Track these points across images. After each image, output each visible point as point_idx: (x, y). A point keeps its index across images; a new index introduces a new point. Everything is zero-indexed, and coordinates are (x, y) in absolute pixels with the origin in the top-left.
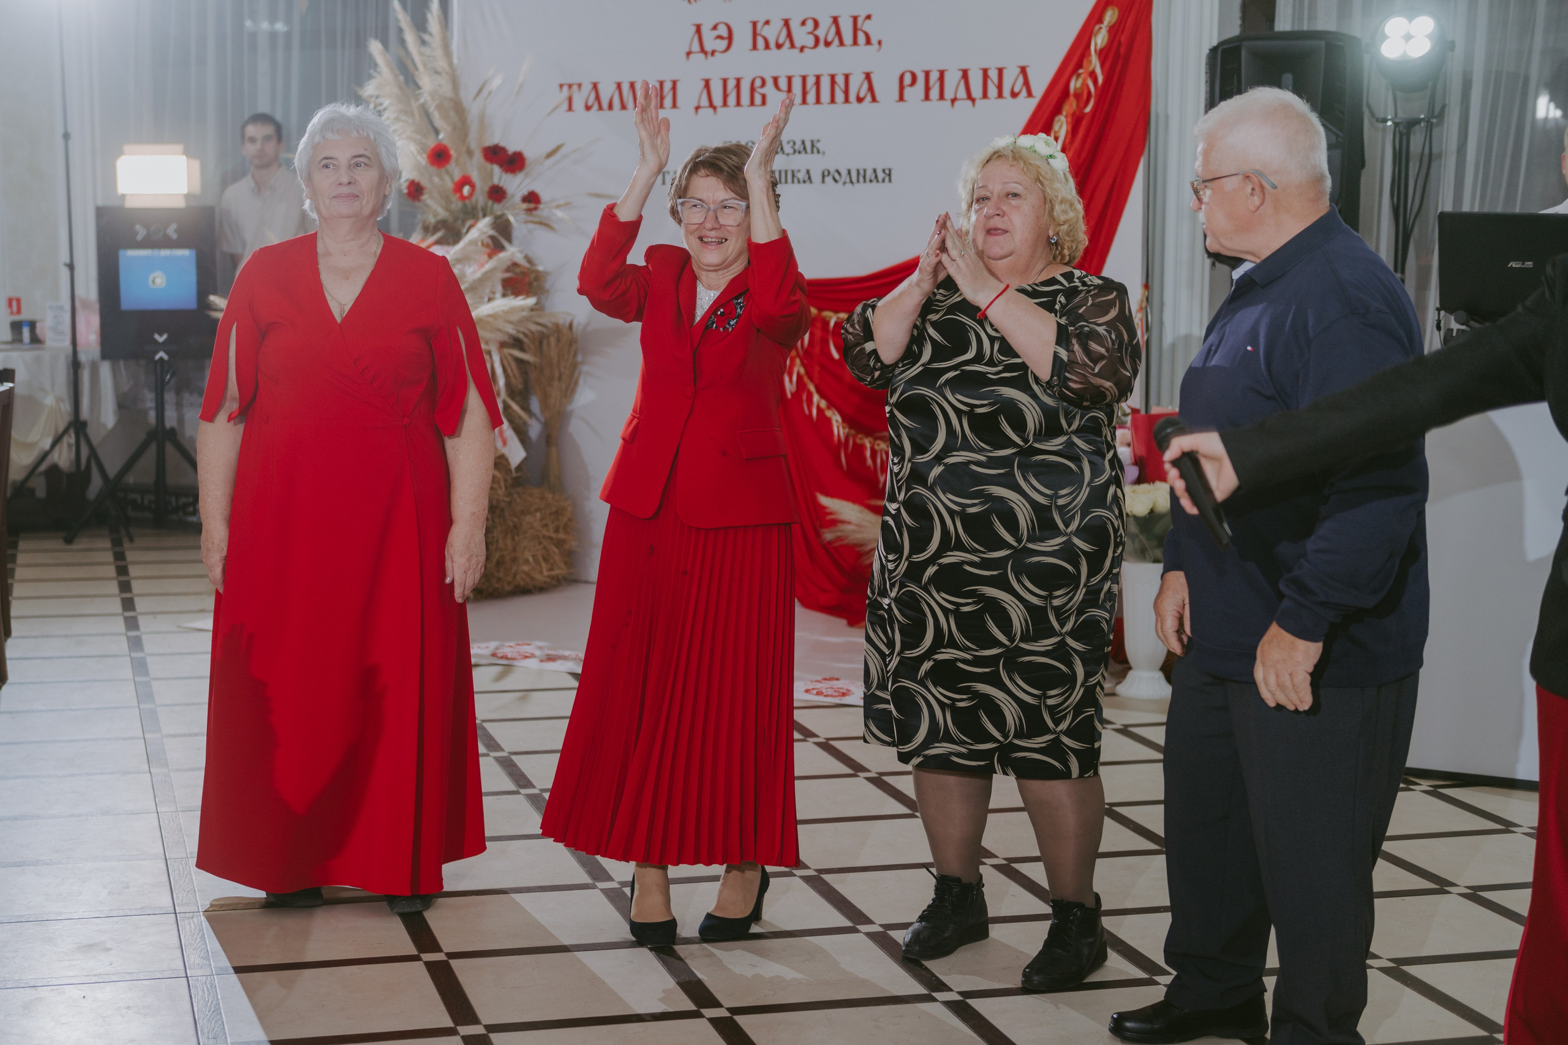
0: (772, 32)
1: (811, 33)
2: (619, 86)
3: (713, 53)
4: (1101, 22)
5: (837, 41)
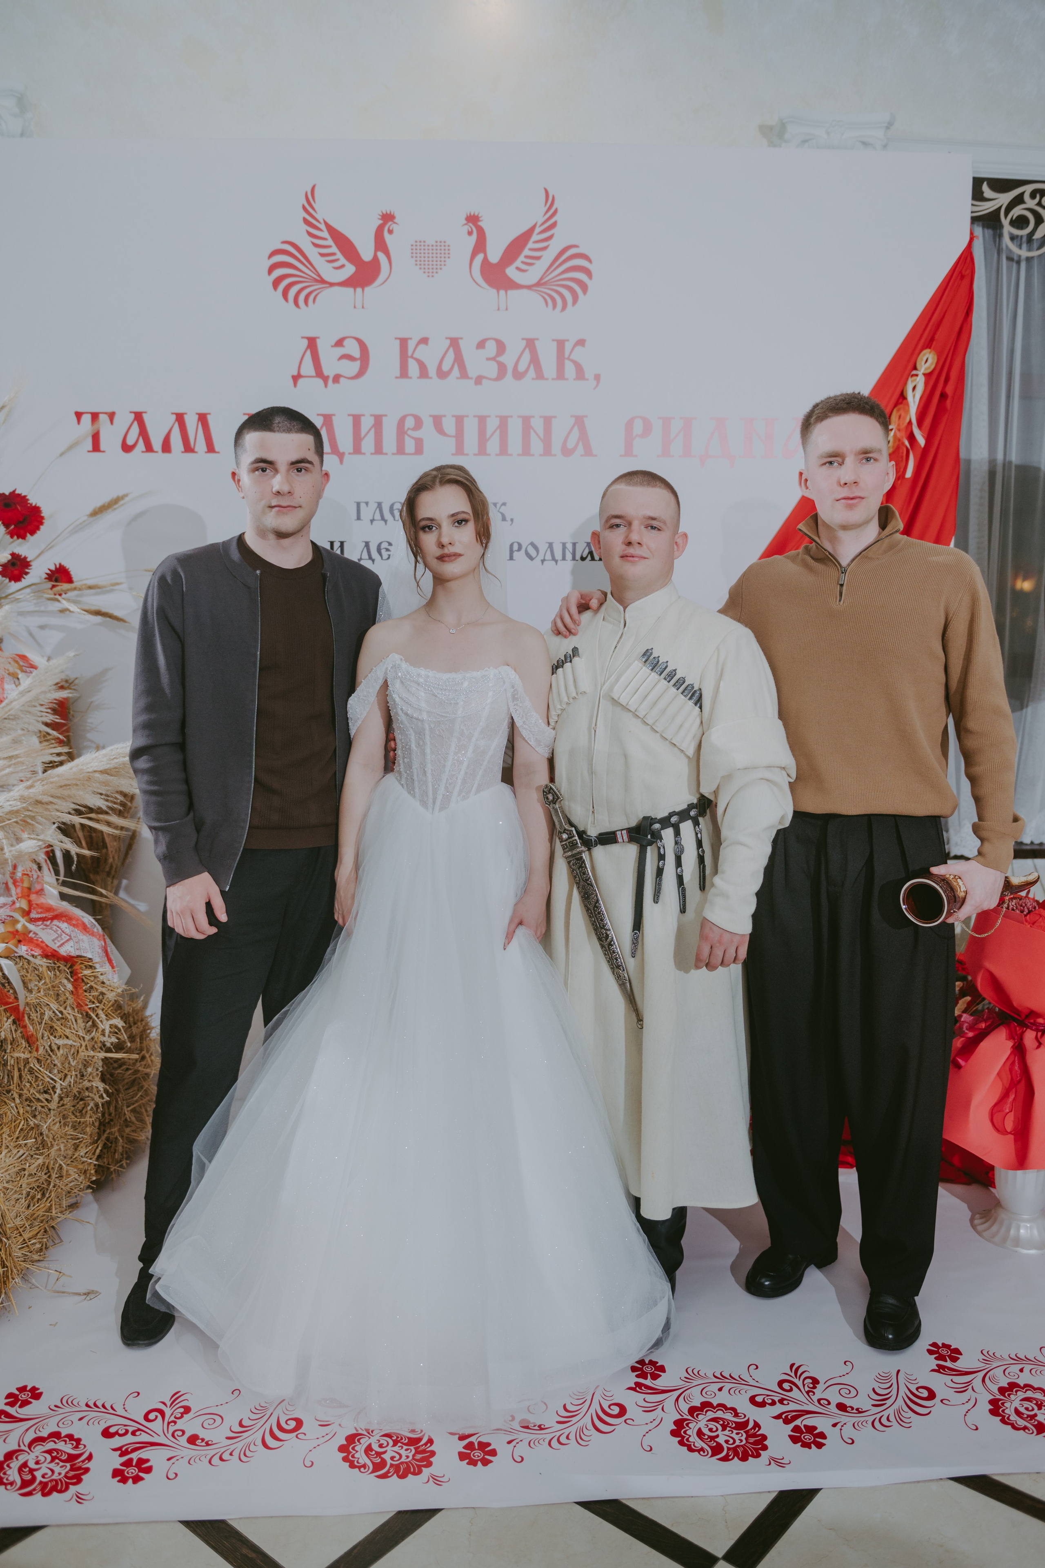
0: (430, 355)
1: (493, 359)
2: (180, 418)
3: (337, 379)
4: (915, 368)
5: (532, 373)
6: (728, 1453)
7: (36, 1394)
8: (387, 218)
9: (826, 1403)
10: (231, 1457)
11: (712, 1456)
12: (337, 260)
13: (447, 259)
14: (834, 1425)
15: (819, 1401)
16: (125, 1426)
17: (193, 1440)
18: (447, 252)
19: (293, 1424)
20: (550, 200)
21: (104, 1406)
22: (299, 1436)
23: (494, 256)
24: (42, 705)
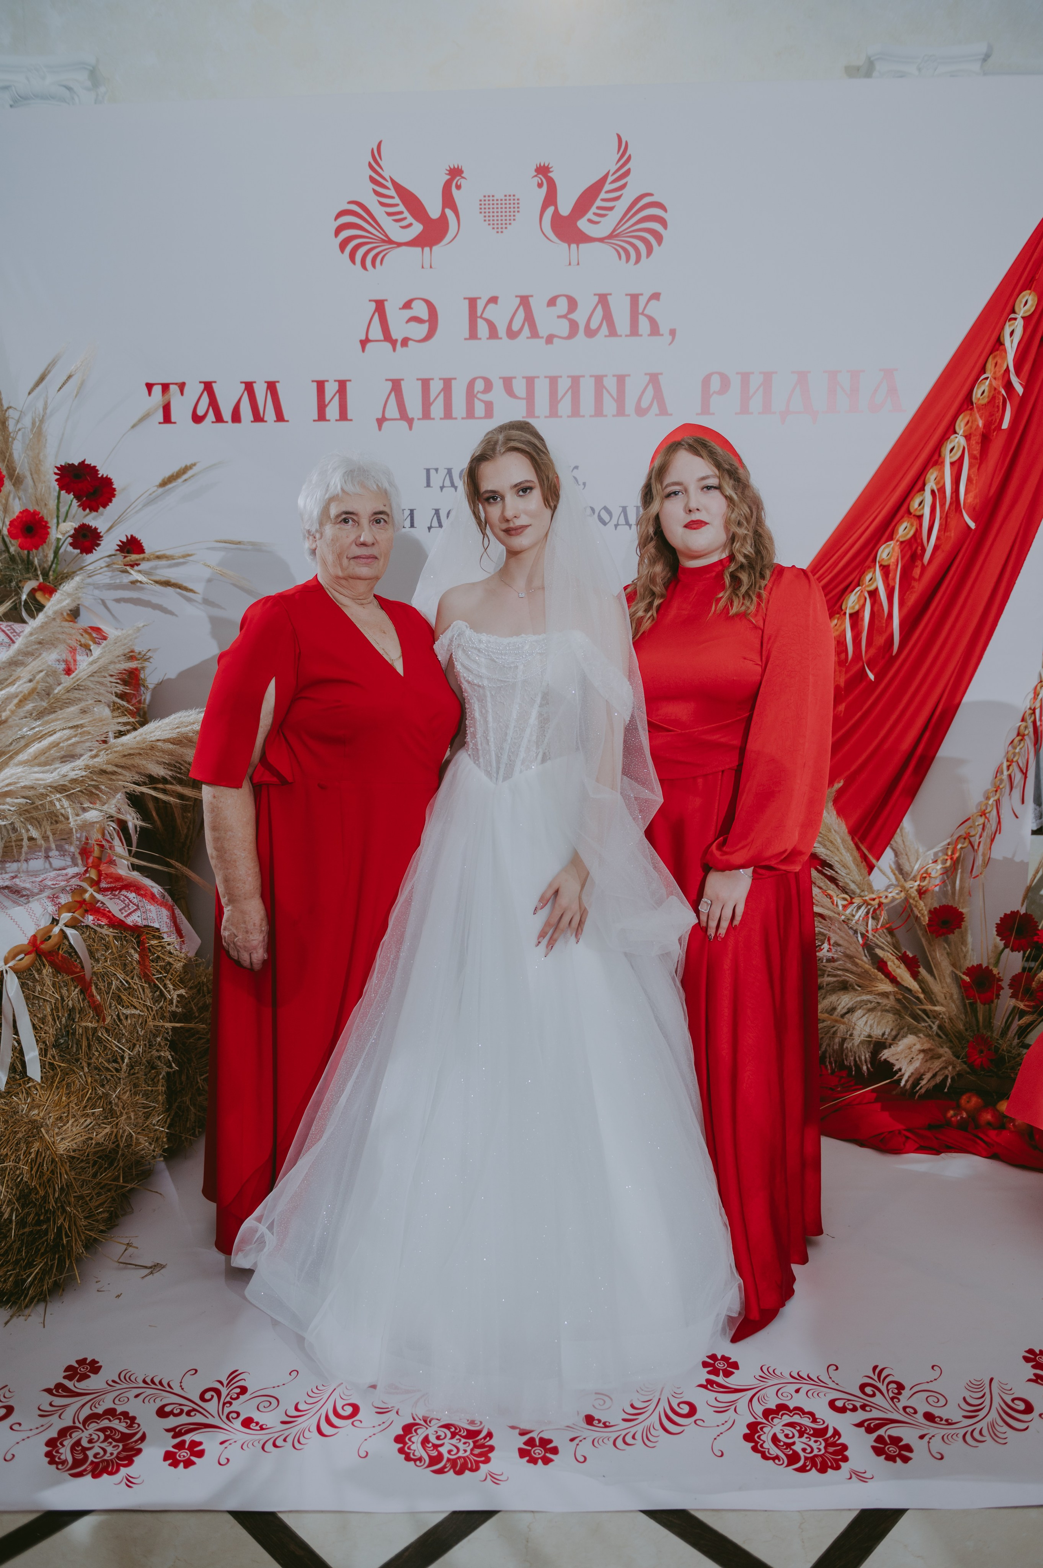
0: (499, 314)
1: (565, 316)
2: (249, 387)
3: (405, 342)
4: (1013, 312)
5: (604, 330)
6: (805, 1463)
7: (94, 1367)
8: (455, 172)
9: (912, 1411)
10: (284, 1443)
11: (788, 1465)
12: (405, 219)
13: (516, 213)
14: (922, 1437)
15: (905, 1408)
16: (181, 1405)
17: (247, 1423)
18: (516, 206)
19: (349, 1410)
20: (623, 147)
21: (161, 1383)
22: (355, 1423)
23: (565, 209)
24: (112, 676)
